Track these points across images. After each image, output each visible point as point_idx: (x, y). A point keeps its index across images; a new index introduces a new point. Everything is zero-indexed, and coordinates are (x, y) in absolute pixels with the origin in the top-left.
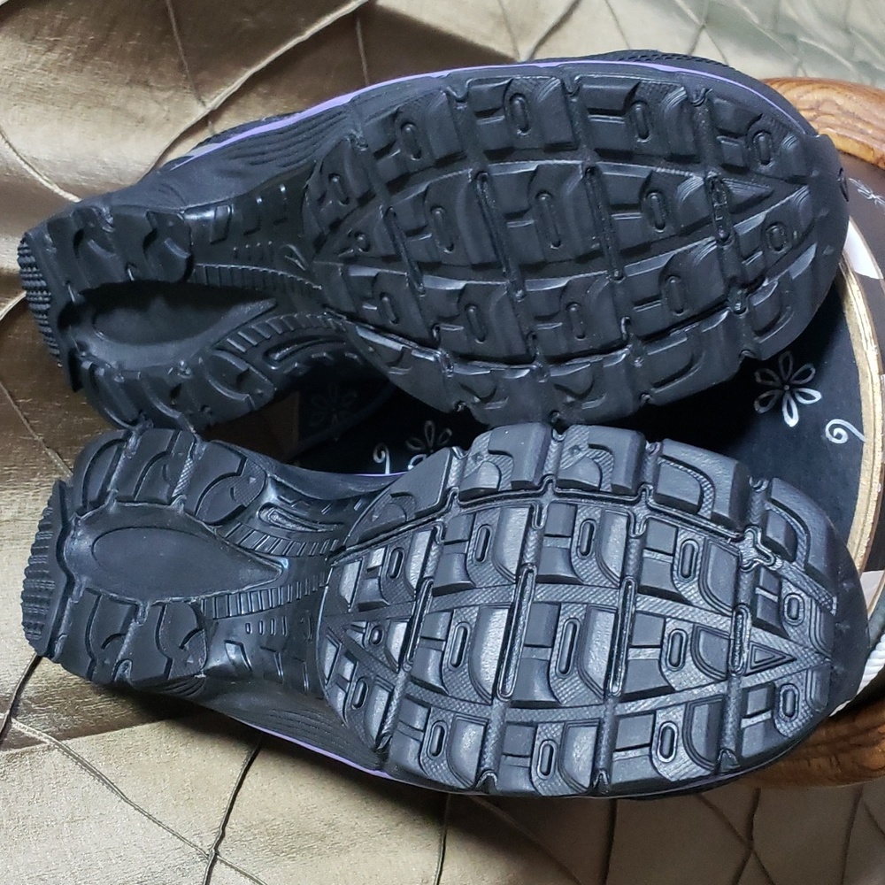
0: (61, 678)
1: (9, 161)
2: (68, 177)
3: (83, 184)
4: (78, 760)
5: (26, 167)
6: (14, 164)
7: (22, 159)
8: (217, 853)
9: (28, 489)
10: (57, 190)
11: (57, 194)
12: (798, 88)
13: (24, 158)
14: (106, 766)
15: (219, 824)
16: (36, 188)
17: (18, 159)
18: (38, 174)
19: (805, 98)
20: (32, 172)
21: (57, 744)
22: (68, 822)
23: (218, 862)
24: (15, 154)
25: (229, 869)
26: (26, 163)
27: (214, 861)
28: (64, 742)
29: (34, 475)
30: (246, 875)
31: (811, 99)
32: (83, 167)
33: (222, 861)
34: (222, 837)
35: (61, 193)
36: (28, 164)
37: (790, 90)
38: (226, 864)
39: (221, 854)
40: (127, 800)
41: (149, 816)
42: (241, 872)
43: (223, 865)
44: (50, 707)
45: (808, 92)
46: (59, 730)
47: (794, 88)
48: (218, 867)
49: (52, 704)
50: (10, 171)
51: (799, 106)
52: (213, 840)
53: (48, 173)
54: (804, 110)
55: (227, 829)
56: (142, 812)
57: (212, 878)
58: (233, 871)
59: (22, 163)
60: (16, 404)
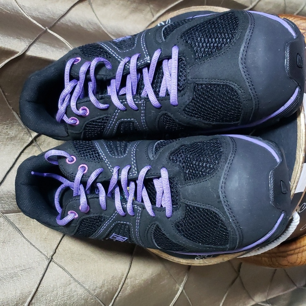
0: (8, 192)
1: (14, 6)
2: (35, 14)
3: (40, 17)
4: (9, 221)
5: (20, 9)
6: (16, 7)
7: (19, 6)
8: (52, 258)
9: (5, 124)
10: (30, 18)
11: (30, 20)
12: (300, 20)
13: (19, 5)
14: (18, 224)
15: (55, 248)
16: (23, 17)
17: (18, 5)
18: (24, 12)
19: (302, 25)
20: (22, 11)
21: (2, 215)
22: (2, 242)
23: (52, 261)
24: (16, 4)
25: (55, 264)
26: (20, 7)
27: (50, 261)
28: (5, 215)
29: (8, 120)
30: (61, 267)
31: (304, 25)
32: (41, 10)
33: (53, 261)
34: (55, 253)
35: (32, 20)
36: (21, 8)
37: (297, 21)
38: (54, 262)
39: (53, 259)
40: (24, 237)
41: (31, 243)
42: (59, 266)
43: (53, 263)
44: (2, 202)
45: (304, 23)
46: (4, 210)
47: (299, 20)
48: (52, 263)
49: (3, 201)
50: (14, 10)
51: (299, 28)
52: (52, 253)
53: (27, 12)
54: (301, 29)
55: (57, 250)
56: (29, 242)
57: (49, 267)
58: (57, 265)
59: (19, 7)
60: (5, 95)
